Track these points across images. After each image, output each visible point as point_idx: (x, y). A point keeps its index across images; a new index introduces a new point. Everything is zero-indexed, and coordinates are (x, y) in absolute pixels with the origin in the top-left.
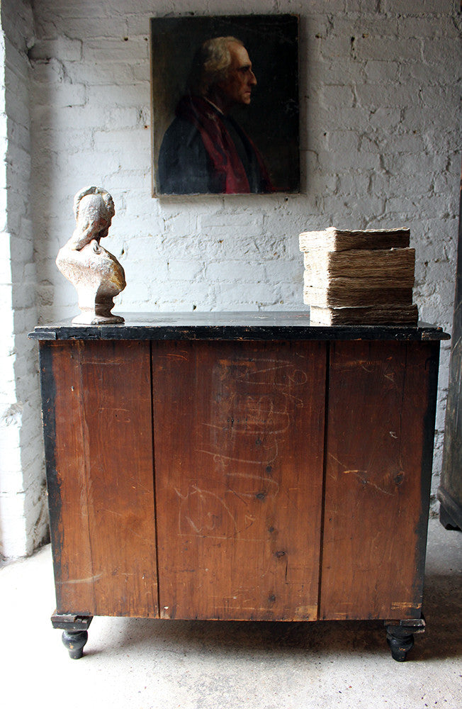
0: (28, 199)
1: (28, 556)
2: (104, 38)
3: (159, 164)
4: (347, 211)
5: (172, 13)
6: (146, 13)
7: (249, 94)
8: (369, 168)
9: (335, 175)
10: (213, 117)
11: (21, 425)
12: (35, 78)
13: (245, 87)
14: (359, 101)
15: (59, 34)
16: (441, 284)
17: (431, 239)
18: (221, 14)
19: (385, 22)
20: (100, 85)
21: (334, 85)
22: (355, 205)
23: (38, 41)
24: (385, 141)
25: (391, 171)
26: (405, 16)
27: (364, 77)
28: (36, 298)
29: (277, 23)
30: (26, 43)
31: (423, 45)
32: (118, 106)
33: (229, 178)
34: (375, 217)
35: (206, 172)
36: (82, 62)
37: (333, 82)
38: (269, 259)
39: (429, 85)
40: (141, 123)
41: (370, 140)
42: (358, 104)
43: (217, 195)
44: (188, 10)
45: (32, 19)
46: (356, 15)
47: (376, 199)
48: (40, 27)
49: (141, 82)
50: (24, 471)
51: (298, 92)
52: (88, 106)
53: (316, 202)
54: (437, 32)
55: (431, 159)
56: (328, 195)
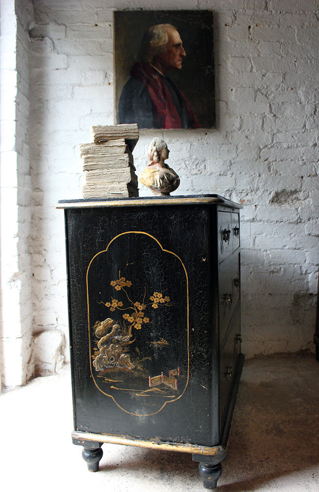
0: (27, 131)
1: (22, 385)
2: (81, 24)
3: (119, 108)
4: (247, 141)
5: (128, 8)
6: (110, 8)
7: (181, 62)
8: (262, 112)
9: (239, 117)
10: (156, 77)
11: (20, 288)
12: (33, 50)
13: (178, 57)
14: (255, 67)
15: (51, 21)
16: (313, 191)
17: (305, 160)
18: (161, 9)
19: (271, 17)
20: (78, 55)
21: (237, 57)
22: (253, 138)
23: (36, 26)
24: (273, 95)
25: (277, 115)
26: (284, 13)
27: (258, 52)
28: (31, 201)
29: (199, 16)
30: (28, 25)
31: (296, 31)
32: (90, 69)
33: (167, 118)
34: (267, 146)
35: (151, 114)
36: (66, 39)
37: (237, 55)
38: (195, 174)
39: (301, 58)
40: (107, 81)
41: (263, 94)
42: (254, 70)
43: (159, 130)
44: (139, 7)
45: (33, 10)
46: (251, 12)
47: (267, 134)
48: (37, 16)
49: (107, 54)
50: (22, 322)
51: (213, 60)
52: (70, 69)
53: (227, 135)
54: (306, 23)
55: (303, 107)
56: (235, 130)
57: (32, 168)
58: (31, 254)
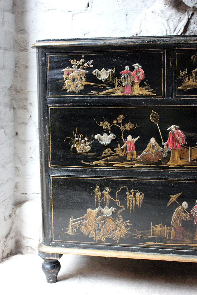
28: (14, 44)
57: (16, 5)
58: (14, 108)
